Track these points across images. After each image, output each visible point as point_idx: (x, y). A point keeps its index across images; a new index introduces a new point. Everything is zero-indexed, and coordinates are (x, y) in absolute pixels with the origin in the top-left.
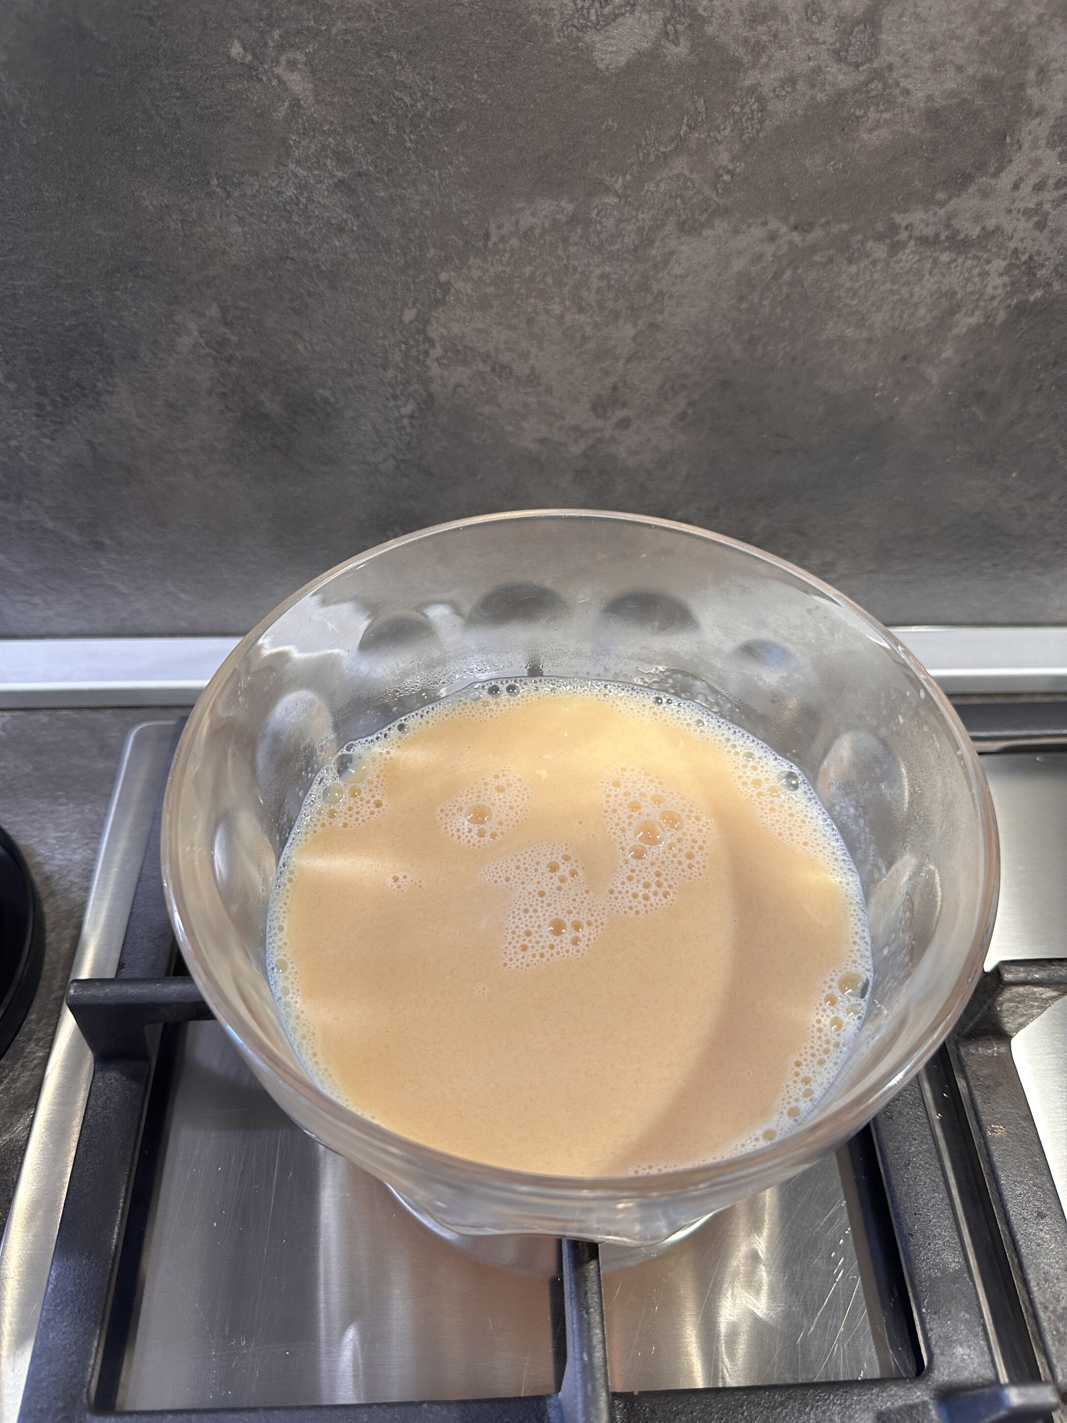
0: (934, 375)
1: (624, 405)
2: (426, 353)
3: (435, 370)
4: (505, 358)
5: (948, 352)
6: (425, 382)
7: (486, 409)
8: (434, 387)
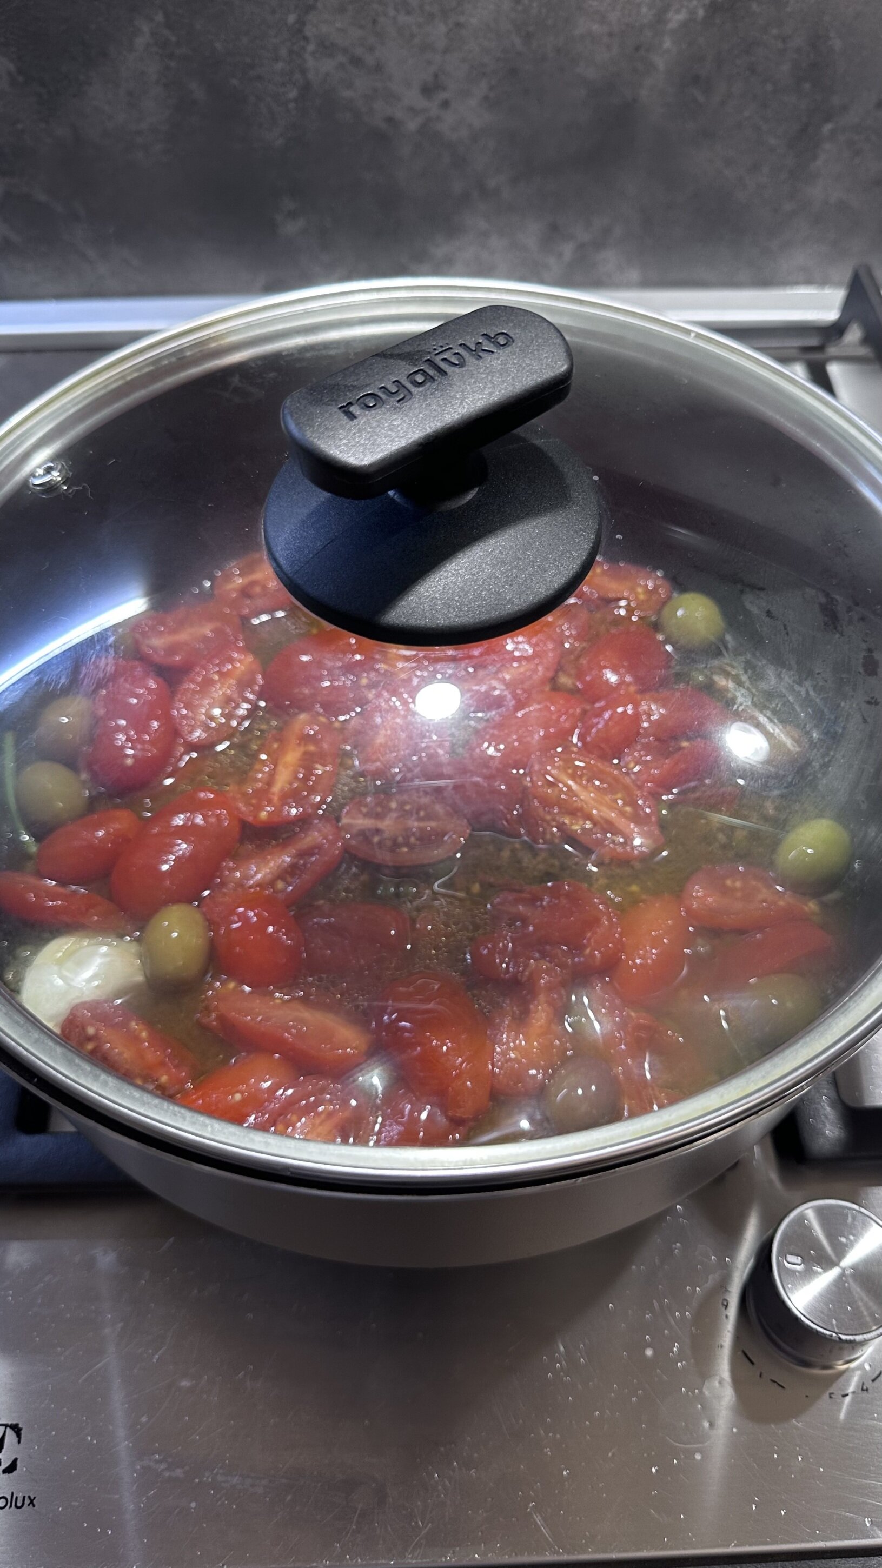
0: (660, 63)
1: (444, 89)
2: (304, 48)
3: (310, 62)
4: (359, 51)
5: (667, 44)
6: (303, 71)
7: (347, 94)
8: (311, 76)
